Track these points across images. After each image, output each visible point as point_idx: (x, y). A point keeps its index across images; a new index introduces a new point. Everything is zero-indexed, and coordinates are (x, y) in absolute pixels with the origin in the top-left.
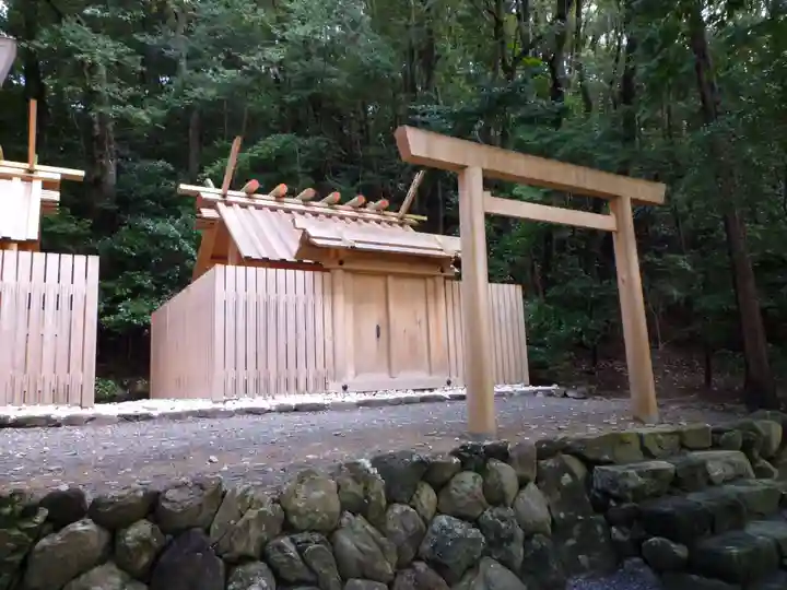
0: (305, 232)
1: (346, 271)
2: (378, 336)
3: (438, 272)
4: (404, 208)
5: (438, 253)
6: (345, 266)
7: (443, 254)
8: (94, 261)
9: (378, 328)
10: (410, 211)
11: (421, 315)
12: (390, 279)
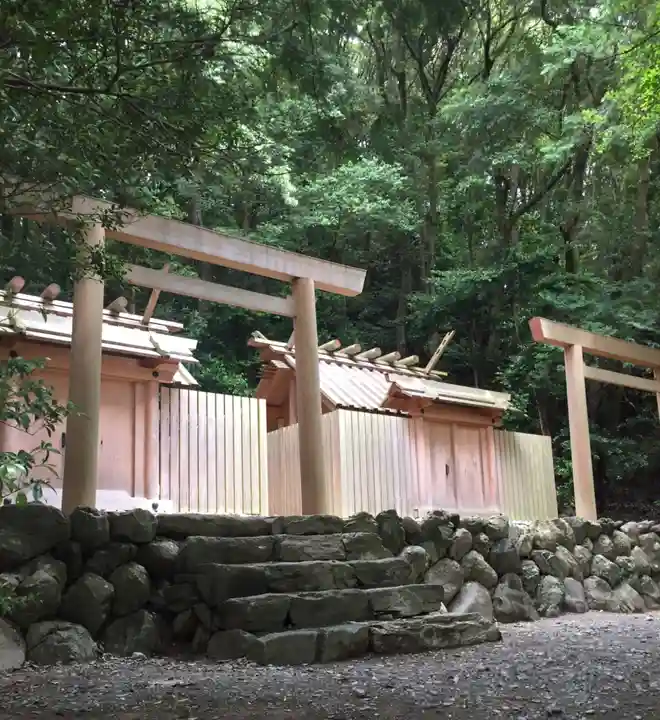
0: (394, 383)
1: (425, 419)
2: (447, 474)
3: (489, 422)
4: (430, 364)
5: (491, 405)
6: (426, 415)
7: (494, 406)
8: (263, 402)
9: (447, 466)
10: (435, 367)
11: (477, 459)
12: (455, 427)
